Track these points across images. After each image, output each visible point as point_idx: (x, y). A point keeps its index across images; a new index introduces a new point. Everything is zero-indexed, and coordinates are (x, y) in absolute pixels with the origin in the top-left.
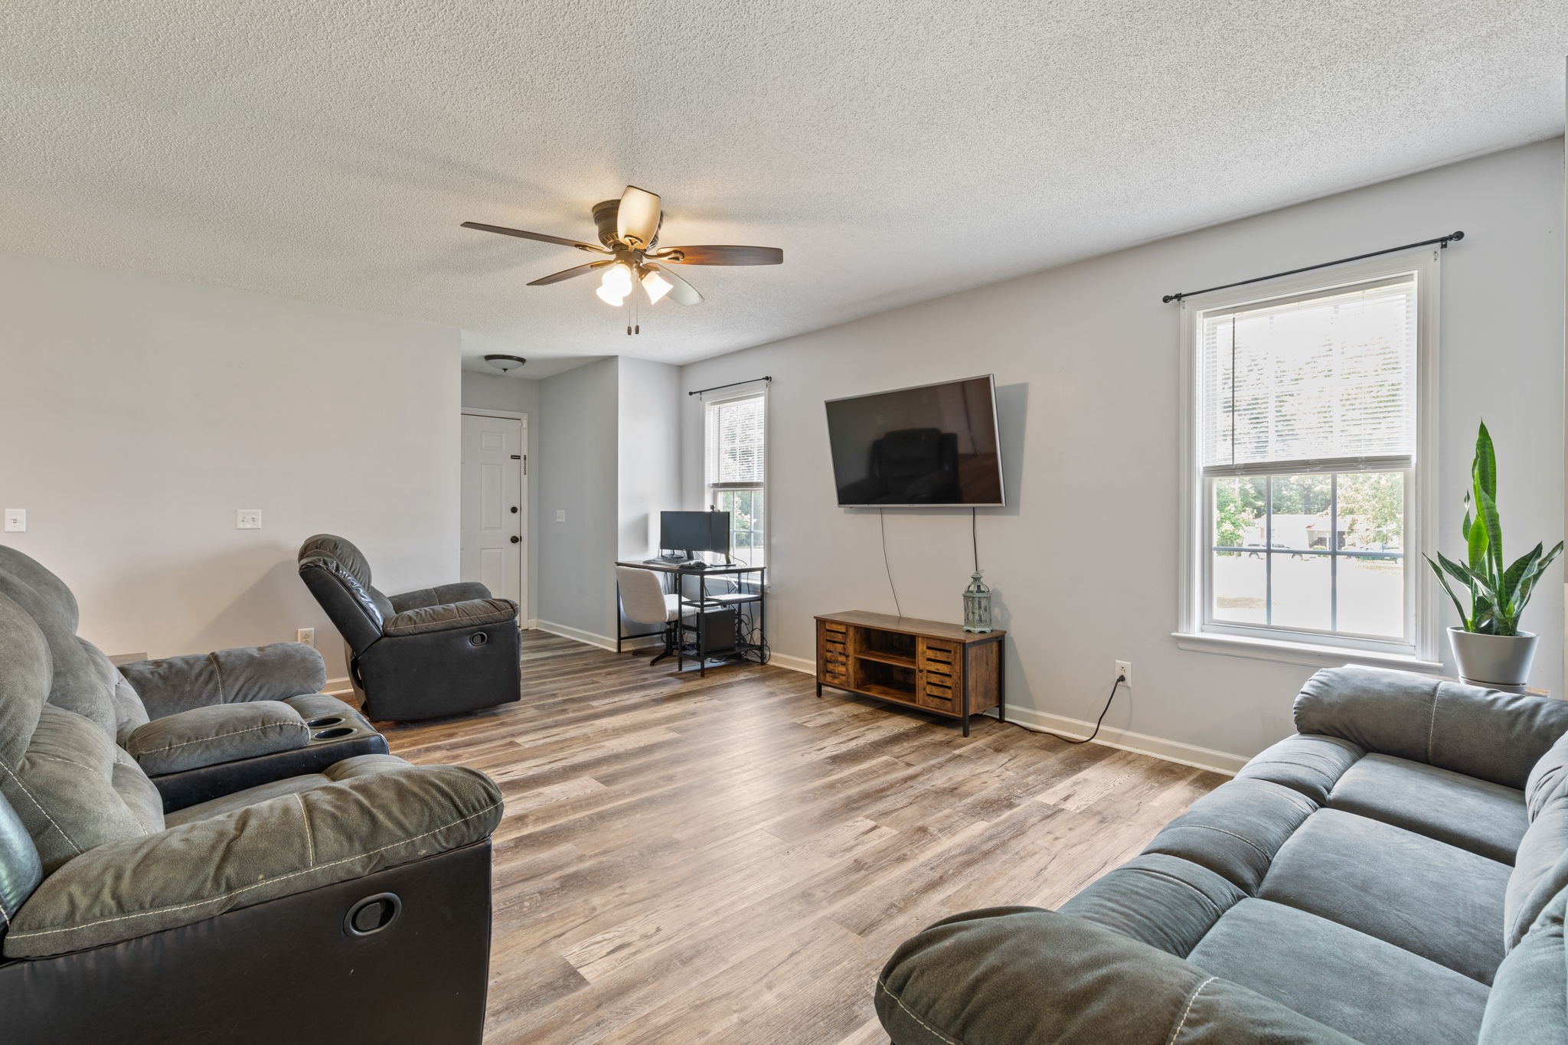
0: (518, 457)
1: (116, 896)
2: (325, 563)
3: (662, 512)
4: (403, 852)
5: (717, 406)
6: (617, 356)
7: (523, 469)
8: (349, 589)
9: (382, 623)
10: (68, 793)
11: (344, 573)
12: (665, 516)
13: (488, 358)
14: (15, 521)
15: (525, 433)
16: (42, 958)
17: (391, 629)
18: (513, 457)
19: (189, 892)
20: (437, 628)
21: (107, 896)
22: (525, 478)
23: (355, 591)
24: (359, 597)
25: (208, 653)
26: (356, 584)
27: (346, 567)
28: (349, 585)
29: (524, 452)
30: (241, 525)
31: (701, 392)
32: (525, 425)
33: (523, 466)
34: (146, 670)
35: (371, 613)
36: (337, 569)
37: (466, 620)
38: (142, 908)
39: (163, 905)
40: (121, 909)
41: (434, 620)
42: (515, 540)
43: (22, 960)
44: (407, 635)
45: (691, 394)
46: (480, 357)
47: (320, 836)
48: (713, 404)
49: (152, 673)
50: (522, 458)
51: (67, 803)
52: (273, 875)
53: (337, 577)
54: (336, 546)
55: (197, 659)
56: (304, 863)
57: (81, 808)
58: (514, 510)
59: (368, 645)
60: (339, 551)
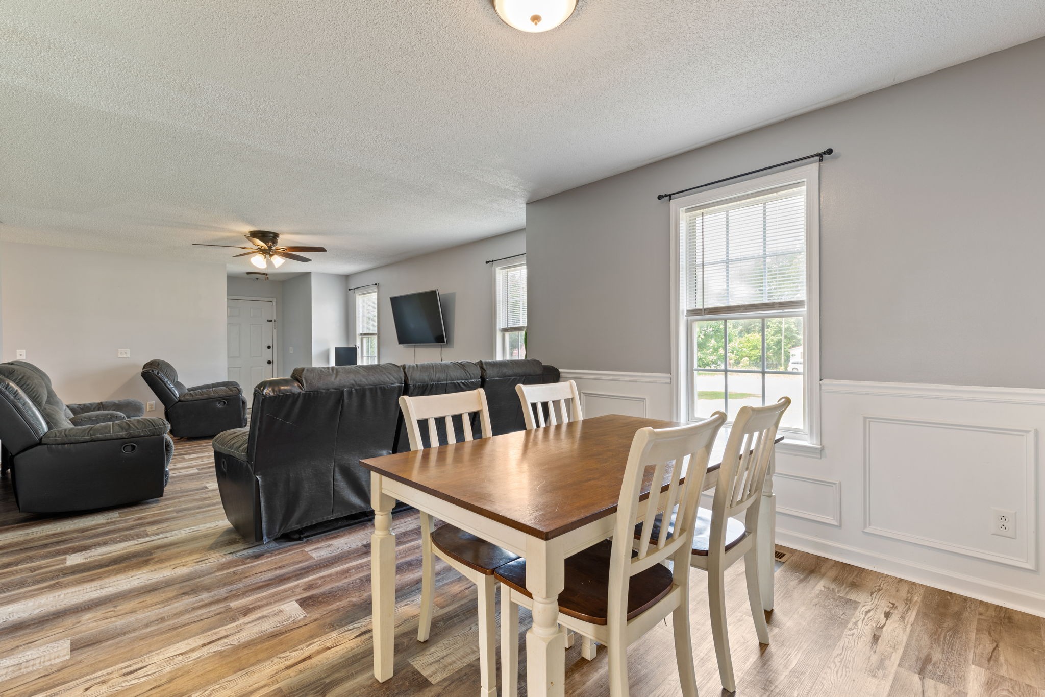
0: (271, 321)
1: (65, 434)
2: (152, 371)
3: (336, 348)
4: (136, 433)
5: (361, 296)
6: (310, 273)
7: (274, 327)
8: (163, 382)
9: (178, 396)
10: (53, 416)
11: (161, 375)
12: (337, 349)
13: (248, 273)
14: (21, 355)
15: (275, 308)
16: (49, 444)
17: (182, 399)
18: (268, 321)
19: (81, 435)
20: (203, 398)
21: (63, 433)
22: (275, 331)
23: (165, 383)
24: (167, 385)
25: (99, 402)
26: (166, 380)
27: (163, 373)
28: (163, 380)
29: (274, 318)
30: (120, 356)
31: (354, 289)
32: (274, 304)
33: (274, 325)
34: (76, 407)
35: (173, 392)
36: (158, 373)
37: (216, 395)
38: (71, 436)
39: (75, 437)
40: (66, 436)
41: (202, 395)
42: (269, 362)
43: (45, 444)
44: (189, 401)
45: (350, 290)
46: (244, 273)
47: (114, 428)
48: (360, 295)
49: (78, 407)
50: (273, 321)
51: (53, 418)
52: (102, 434)
53: (157, 376)
54: (158, 364)
55: (94, 403)
56: (110, 432)
57: (57, 420)
58: (269, 347)
59: (171, 405)
60: (160, 366)
